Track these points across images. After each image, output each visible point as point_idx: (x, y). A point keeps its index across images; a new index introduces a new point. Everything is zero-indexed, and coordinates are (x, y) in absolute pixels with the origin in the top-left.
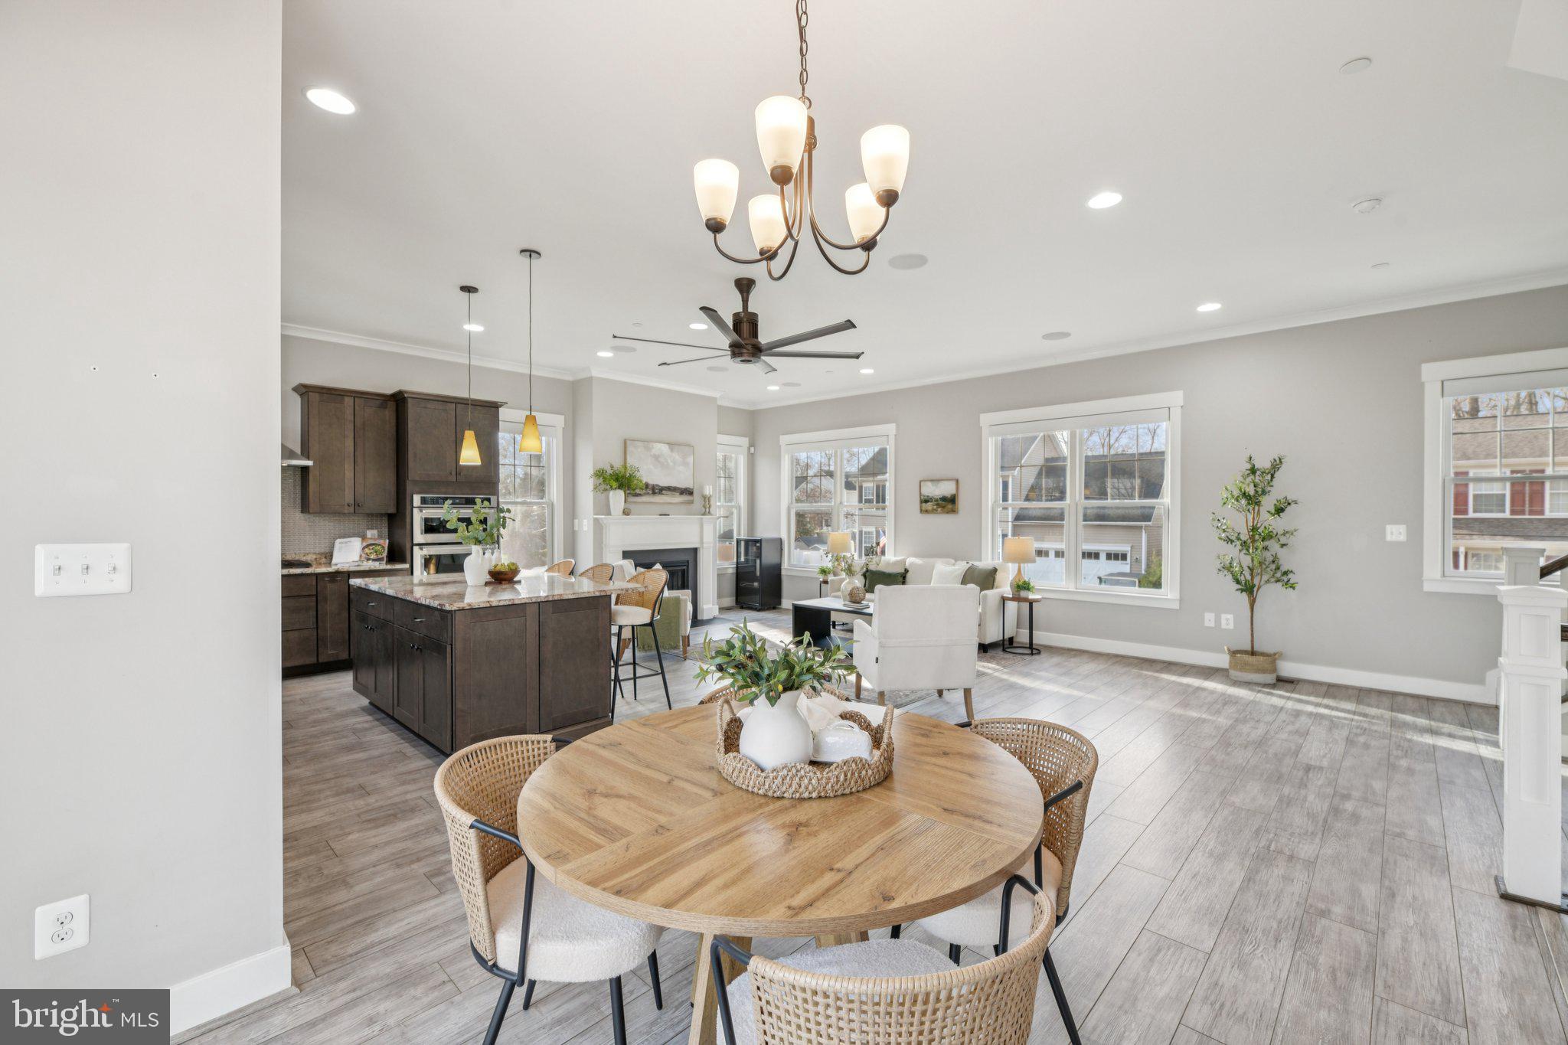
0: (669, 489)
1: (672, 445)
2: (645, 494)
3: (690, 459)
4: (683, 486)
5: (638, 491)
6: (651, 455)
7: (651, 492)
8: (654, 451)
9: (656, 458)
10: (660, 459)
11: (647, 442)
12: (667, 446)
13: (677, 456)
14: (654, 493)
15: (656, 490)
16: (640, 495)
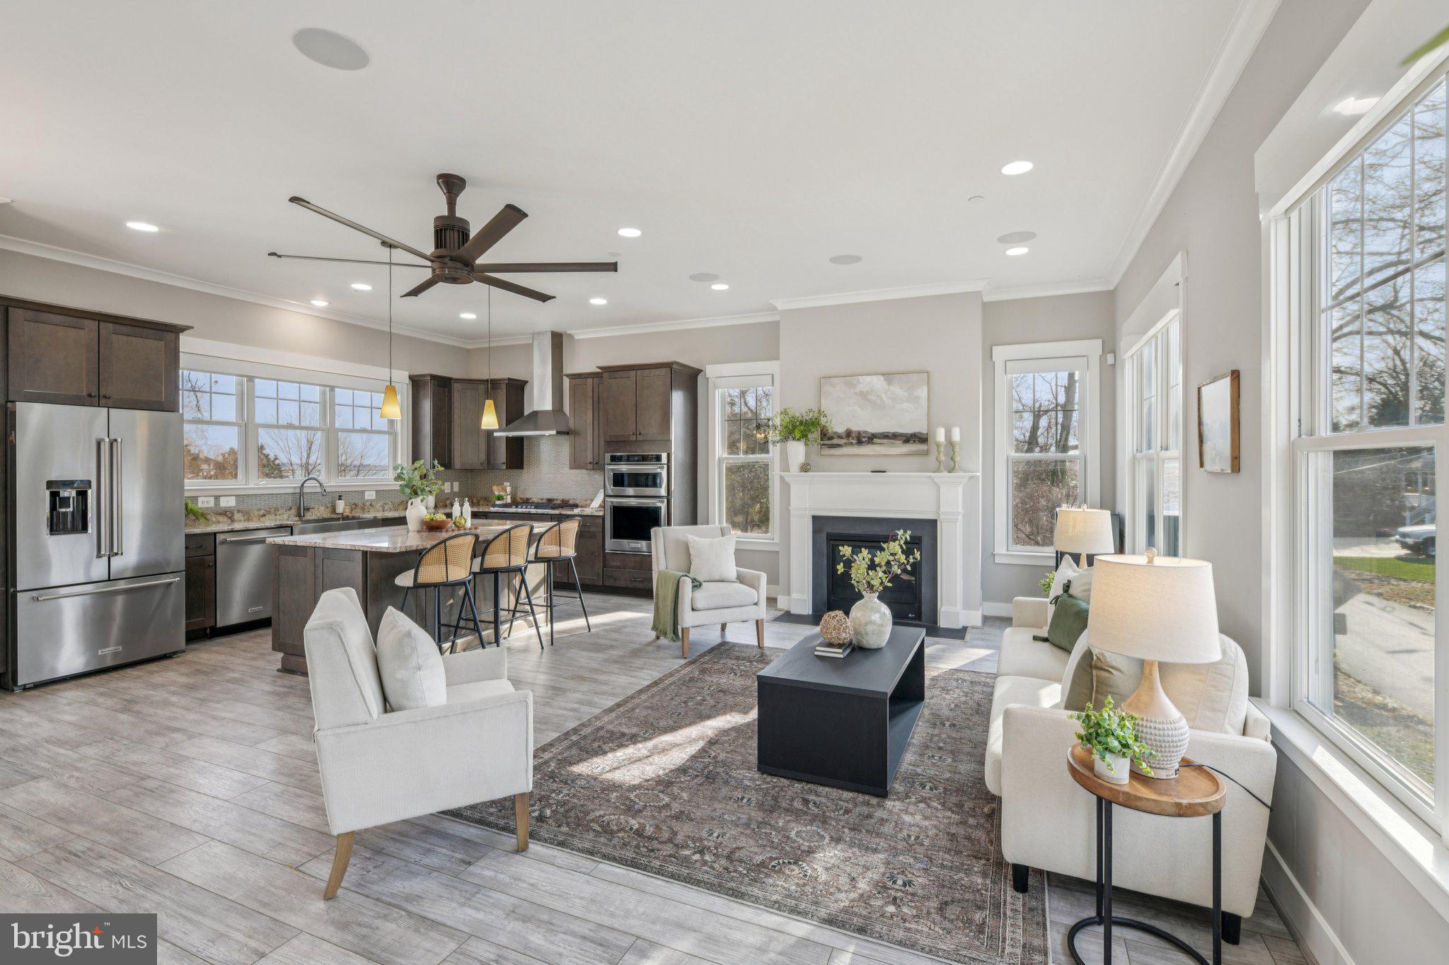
0: (886, 436)
1: (888, 376)
2: (846, 444)
3: (923, 392)
4: (909, 430)
5: (835, 441)
6: (856, 393)
7: (854, 442)
8: (860, 388)
9: (864, 395)
10: (870, 397)
11: (849, 377)
12: (881, 378)
13: (898, 390)
14: (860, 442)
15: (862, 439)
16: (839, 446)
